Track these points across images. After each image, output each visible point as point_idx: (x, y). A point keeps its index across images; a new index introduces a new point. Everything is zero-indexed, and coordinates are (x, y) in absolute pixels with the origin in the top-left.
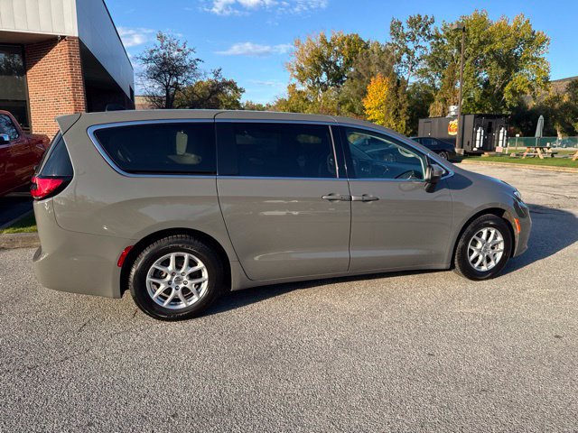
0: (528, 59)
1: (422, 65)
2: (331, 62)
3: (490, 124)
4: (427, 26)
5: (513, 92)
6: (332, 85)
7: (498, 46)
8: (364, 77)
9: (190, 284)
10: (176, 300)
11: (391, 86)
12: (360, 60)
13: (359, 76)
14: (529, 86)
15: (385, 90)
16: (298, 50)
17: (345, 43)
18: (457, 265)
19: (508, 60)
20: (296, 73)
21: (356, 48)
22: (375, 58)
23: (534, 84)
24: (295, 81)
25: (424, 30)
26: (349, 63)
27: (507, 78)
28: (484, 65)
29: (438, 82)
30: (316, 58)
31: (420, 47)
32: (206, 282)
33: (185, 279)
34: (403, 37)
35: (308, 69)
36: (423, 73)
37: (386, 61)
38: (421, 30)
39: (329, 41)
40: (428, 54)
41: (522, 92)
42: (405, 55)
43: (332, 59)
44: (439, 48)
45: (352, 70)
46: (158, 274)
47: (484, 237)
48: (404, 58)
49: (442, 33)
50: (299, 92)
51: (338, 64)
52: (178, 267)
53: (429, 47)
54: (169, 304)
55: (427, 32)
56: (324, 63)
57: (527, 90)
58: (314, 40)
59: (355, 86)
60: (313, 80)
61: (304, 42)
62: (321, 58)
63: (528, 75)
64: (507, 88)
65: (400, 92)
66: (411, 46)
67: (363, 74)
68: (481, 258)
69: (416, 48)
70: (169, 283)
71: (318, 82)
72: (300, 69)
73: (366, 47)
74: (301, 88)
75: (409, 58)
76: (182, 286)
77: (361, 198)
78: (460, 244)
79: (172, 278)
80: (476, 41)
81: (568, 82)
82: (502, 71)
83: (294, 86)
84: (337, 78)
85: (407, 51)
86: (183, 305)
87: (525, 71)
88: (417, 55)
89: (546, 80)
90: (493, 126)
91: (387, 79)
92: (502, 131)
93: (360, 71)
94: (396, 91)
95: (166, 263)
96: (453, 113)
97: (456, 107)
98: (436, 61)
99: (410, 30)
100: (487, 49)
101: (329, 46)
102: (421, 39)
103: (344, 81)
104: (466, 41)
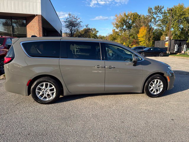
1: (159, 23)
2: (127, 22)
3: (180, 43)
4: (161, 9)
6: (127, 30)
7: (187, 16)
8: (138, 27)
9: (50, 93)
10: (45, 98)
11: (147, 30)
12: (137, 21)
15: (145, 31)
16: (116, 18)
17: (132, 15)
18: (145, 92)
20: (115, 26)
21: (136, 17)
22: (142, 20)
24: (115, 28)
25: (160, 11)
26: (133, 22)
28: (182, 22)
29: (164, 28)
30: (122, 21)
31: (158, 16)
32: (55, 93)
33: (48, 91)
34: (153, 13)
35: (119, 24)
36: (159, 25)
37: (146, 22)
38: (159, 11)
39: (127, 15)
40: (161, 19)
42: (153, 19)
44: (165, 17)
45: (135, 24)
46: (40, 89)
47: (155, 82)
48: (153, 20)
49: (167, 11)
50: (116, 32)
51: (130, 22)
52: (46, 87)
53: (161, 16)
54: (43, 99)
55: (161, 11)
56: (125, 22)
58: (122, 15)
59: (135, 30)
60: (121, 28)
61: (119, 15)
62: (124, 20)
65: (150, 32)
66: (155, 16)
67: (138, 26)
68: (154, 90)
69: (157, 17)
70: (43, 92)
71: (123, 28)
72: (117, 24)
73: (140, 17)
74: (117, 30)
75: (154, 20)
76: (47, 93)
77: (109, 67)
78: (146, 84)
79: (44, 91)
80: (179, 14)
82: (188, 25)
83: (115, 30)
84: (129, 27)
85: (154, 18)
86: (47, 99)
88: (157, 19)
90: (182, 44)
91: (146, 27)
92: (185, 46)
93: (137, 25)
94: (149, 32)
95: (42, 86)
96: (167, 39)
97: (168, 37)
98: (164, 21)
99: (155, 11)
100: (183, 17)
101: (127, 17)
102: (159, 14)
103: (131, 28)
104: (175, 14)
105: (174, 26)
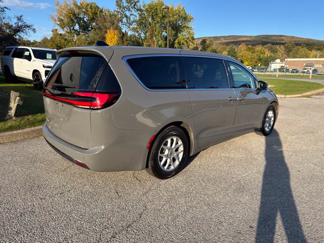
0: (185, 27)
1: (134, 25)
2: (81, 18)
4: (136, 3)
5: (179, 43)
6: (82, 32)
7: (172, 19)
8: (102, 29)
11: (120, 36)
12: (100, 18)
13: (100, 29)
14: (186, 41)
15: (116, 38)
16: (58, 8)
17: (89, 7)
19: (176, 27)
20: (59, 23)
21: (96, 13)
22: (109, 19)
23: (188, 41)
24: (57, 27)
25: (134, 5)
26: (93, 19)
27: (176, 36)
28: (165, 28)
29: (143, 35)
30: (71, 15)
31: (133, 15)
34: (124, 8)
35: (66, 20)
36: (134, 29)
37: (114, 21)
38: (133, 5)
39: (79, 5)
40: (138, 20)
41: (183, 44)
42: (125, 18)
43: (81, 16)
44: (142, 17)
45: (94, 24)
48: (124, 20)
49: (142, 8)
50: (61, 35)
51: (85, 19)
53: (138, 15)
55: (136, 7)
56: (76, 18)
57: (185, 43)
58: (68, 3)
59: (98, 34)
60: (70, 28)
61: (62, 3)
62: (74, 15)
63: (185, 35)
64: (176, 41)
65: (124, 39)
66: (128, 13)
67: (102, 27)
69: (131, 15)
71: (73, 29)
72: (61, 20)
74: (61, 31)
75: (127, 20)
80: (161, 15)
81: (201, 40)
82: (174, 32)
83: (56, 30)
84: (85, 28)
85: (126, 16)
87: (184, 33)
88: (132, 19)
89: (193, 39)
91: (116, 31)
93: (100, 25)
94: (122, 39)
98: (142, 23)
99: (127, 4)
100: (166, 20)
101: (79, 8)
102: (133, 11)
103: (90, 30)
104: (157, 14)
105: (156, 33)
